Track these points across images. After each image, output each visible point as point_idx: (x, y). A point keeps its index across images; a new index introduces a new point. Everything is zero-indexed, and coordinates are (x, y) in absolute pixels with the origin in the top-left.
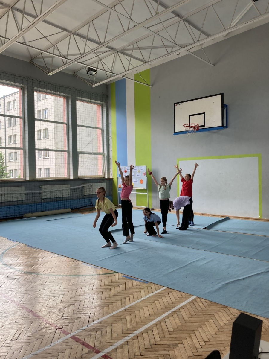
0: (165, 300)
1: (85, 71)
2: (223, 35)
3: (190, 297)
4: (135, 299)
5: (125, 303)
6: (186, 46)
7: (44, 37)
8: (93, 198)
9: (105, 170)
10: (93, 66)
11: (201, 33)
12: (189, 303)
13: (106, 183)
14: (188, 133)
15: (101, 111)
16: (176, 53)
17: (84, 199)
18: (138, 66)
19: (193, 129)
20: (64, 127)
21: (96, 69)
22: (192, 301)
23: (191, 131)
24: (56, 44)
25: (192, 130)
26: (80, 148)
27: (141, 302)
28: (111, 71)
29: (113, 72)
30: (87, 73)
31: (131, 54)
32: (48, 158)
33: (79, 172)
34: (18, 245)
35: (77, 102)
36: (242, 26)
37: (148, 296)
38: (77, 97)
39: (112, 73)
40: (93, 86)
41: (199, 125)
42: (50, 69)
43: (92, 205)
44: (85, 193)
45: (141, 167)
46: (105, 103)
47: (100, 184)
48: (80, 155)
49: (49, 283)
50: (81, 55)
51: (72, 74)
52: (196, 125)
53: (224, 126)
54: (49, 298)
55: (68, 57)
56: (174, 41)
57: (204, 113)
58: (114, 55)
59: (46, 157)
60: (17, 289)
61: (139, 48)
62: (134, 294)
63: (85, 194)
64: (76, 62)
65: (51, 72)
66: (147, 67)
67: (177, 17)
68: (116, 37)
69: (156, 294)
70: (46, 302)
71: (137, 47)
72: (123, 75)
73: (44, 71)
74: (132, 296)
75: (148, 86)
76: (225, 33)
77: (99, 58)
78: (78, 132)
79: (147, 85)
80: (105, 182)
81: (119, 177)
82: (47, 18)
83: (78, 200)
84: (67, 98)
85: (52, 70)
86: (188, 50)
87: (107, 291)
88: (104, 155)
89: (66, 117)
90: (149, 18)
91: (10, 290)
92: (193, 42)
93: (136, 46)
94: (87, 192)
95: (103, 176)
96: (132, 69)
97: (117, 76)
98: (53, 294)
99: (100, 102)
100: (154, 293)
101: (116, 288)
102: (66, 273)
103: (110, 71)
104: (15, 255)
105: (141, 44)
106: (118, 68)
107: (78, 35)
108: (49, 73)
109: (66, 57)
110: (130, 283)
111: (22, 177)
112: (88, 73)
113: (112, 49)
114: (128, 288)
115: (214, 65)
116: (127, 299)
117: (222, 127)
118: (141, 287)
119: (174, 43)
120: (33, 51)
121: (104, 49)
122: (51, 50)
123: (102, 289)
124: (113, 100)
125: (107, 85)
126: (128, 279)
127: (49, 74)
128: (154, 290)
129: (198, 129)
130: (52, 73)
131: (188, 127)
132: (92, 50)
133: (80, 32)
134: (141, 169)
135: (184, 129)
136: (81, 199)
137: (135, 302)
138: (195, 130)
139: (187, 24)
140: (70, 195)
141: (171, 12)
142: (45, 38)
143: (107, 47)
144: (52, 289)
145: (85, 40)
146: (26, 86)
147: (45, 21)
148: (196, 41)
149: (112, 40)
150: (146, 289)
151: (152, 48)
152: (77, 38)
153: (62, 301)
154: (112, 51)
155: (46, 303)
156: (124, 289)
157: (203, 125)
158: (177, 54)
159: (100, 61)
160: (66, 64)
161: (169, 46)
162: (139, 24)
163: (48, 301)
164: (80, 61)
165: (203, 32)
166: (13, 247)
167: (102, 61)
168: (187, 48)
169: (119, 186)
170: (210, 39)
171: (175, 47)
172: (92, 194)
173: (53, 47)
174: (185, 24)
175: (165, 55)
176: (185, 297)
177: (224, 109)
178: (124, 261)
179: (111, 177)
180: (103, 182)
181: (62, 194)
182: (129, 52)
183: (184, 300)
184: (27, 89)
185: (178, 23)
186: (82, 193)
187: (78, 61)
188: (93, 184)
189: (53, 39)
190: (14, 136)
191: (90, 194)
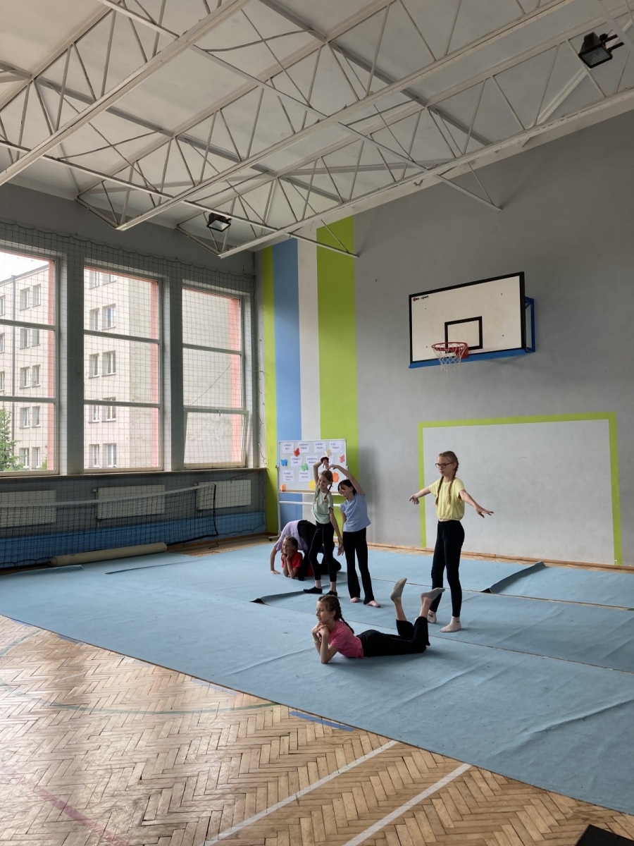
0: (394, 775)
1: (202, 221)
2: (519, 143)
3: (456, 767)
4: (322, 773)
5: (297, 784)
6: (437, 166)
7: (108, 145)
8: (220, 517)
9: (249, 450)
10: (223, 210)
11: (471, 138)
12: (454, 782)
13: (249, 481)
14: (444, 363)
15: (240, 313)
16: (414, 181)
17: (197, 520)
18: (325, 211)
19: (455, 355)
20: (152, 350)
21: (228, 217)
22: (461, 776)
23: (450, 360)
24: (137, 161)
25: (453, 357)
26: (189, 399)
27: (336, 780)
28: (263, 221)
29: (268, 225)
30: (208, 226)
31: (309, 182)
32: (114, 419)
33: (187, 454)
34: (37, 634)
35: (184, 291)
36: (563, 123)
37: (353, 764)
38: (184, 281)
39: (266, 226)
40: (222, 256)
41: (469, 346)
42: (121, 215)
43: (217, 534)
44: (201, 504)
45: (332, 442)
46: (248, 294)
47: (237, 482)
48: (190, 415)
49: (110, 733)
50: (194, 186)
51: (173, 227)
52: (461, 345)
53: (528, 347)
54: (110, 770)
55: (164, 189)
56: (409, 155)
57: (480, 319)
58: (269, 184)
59: (109, 418)
60: (32, 748)
61: (329, 170)
62: (319, 760)
63: (201, 508)
64: (183, 202)
65: (124, 223)
66: (347, 211)
67: (414, 103)
68: (276, 146)
69: (372, 758)
70: (102, 781)
71: (324, 167)
72: (290, 232)
73: (109, 220)
74: (314, 764)
75: (349, 255)
76: (525, 138)
77: (235, 191)
78: (185, 362)
79: (347, 254)
80: (247, 479)
81: (281, 466)
82: (118, 104)
83: (184, 521)
84: (160, 283)
85: (128, 219)
86: (440, 175)
87: (253, 750)
88: (246, 415)
89: (157, 326)
90: (352, 105)
91: (15, 750)
92: (452, 157)
93: (320, 165)
94: (205, 503)
95: (244, 464)
96: (312, 217)
97: (277, 234)
98: (120, 762)
99: (237, 292)
100: (367, 757)
101: (276, 744)
102: (153, 705)
103: (261, 222)
104: (29, 661)
105: (332, 161)
106: (280, 215)
107: (188, 140)
108: (119, 224)
109: (159, 189)
110: (308, 730)
111: (51, 468)
112: (210, 226)
113: (265, 171)
114: (305, 743)
115: (501, 207)
116: (302, 771)
117: (523, 350)
118: (336, 740)
119: (408, 159)
120: (84, 177)
121: (248, 171)
122: (125, 175)
123: (240, 747)
124: (268, 286)
125: (254, 254)
126: (303, 719)
127: (118, 229)
128: (367, 747)
129: (466, 354)
130: (125, 225)
131: (442, 349)
132: (219, 174)
133: (192, 133)
134: (335, 446)
135: (432, 355)
136: (191, 519)
137: (323, 781)
138: (460, 357)
139: (437, 117)
140: (163, 511)
141: (401, 92)
142: (111, 148)
143: (254, 167)
144: (119, 748)
145: (203, 152)
146: (65, 256)
147: (112, 110)
148: (458, 154)
149: (267, 151)
150: (347, 747)
151: (357, 169)
152: (186, 147)
153: (141, 779)
154: (266, 177)
155: (102, 784)
156: (294, 746)
157: (478, 345)
158: (415, 183)
159: (237, 199)
160: (158, 206)
161: (397, 166)
162: (328, 117)
163: (106, 780)
164: (191, 198)
165: (475, 136)
166: (25, 640)
167: (242, 200)
168: (439, 170)
169: (281, 489)
170: (490, 150)
171: (411, 167)
172: (216, 507)
173: (129, 168)
174: (432, 117)
175: (387, 186)
176: (444, 767)
177: (525, 308)
178: (295, 676)
179: (262, 466)
180: (243, 479)
181: (145, 508)
182: (306, 179)
183: (440, 774)
184: (68, 261)
185: (418, 114)
186: (194, 505)
187: (188, 199)
188: (219, 484)
189: (129, 150)
190: (33, 371)
191: (212, 507)
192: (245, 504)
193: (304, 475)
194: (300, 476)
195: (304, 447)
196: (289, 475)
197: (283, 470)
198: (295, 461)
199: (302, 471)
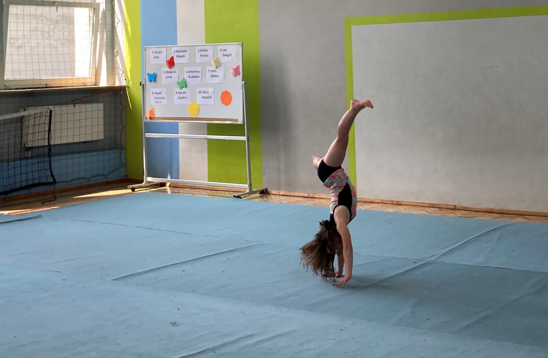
8: (57, 158)
9: (100, 61)
13: (101, 106)
17: (24, 162)
33: (8, 66)
43: (55, 182)
44: (30, 138)
45: (223, 47)
47: (82, 106)
63: (30, 145)
80: (98, 102)
81: (149, 85)
88: (96, 9)
94: (35, 138)
95: (93, 80)
134: (225, 53)
136: (14, 160)
169: (148, 115)
172: (52, 143)
179: (117, 84)
180: (92, 102)
186: (18, 140)
188: (56, 110)
191: (46, 144)
192: (95, 138)
193: (181, 96)
194: (176, 96)
195: (181, 54)
196: (160, 96)
197: (151, 88)
198: (169, 75)
199: (178, 90)
